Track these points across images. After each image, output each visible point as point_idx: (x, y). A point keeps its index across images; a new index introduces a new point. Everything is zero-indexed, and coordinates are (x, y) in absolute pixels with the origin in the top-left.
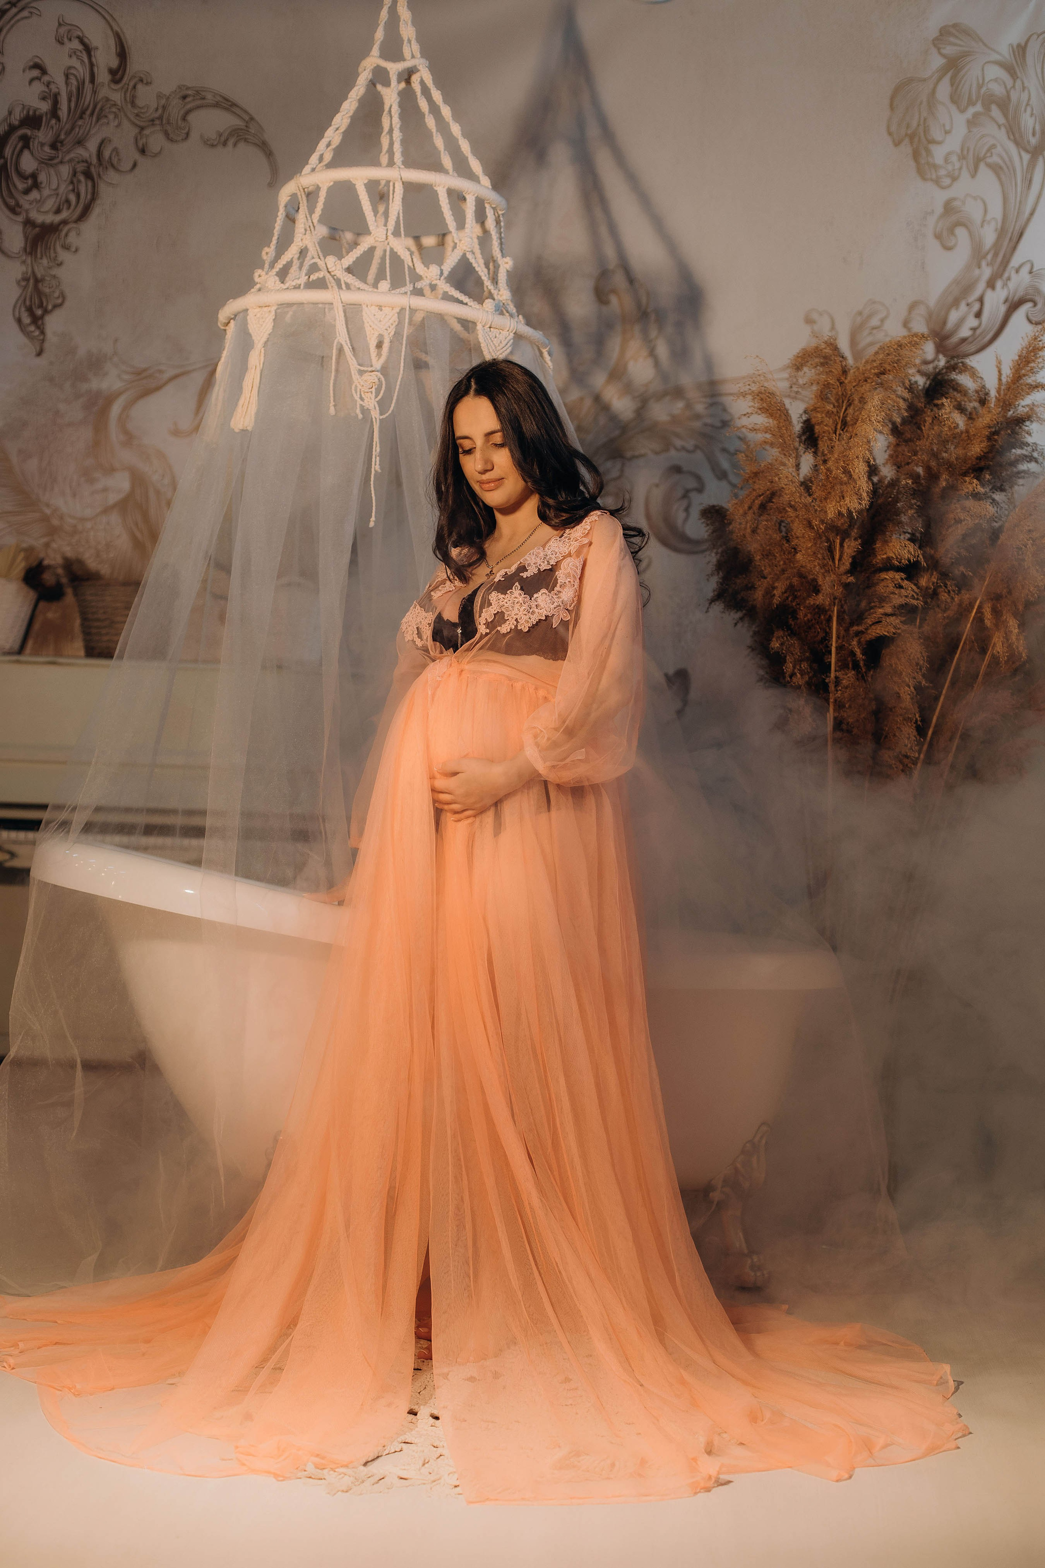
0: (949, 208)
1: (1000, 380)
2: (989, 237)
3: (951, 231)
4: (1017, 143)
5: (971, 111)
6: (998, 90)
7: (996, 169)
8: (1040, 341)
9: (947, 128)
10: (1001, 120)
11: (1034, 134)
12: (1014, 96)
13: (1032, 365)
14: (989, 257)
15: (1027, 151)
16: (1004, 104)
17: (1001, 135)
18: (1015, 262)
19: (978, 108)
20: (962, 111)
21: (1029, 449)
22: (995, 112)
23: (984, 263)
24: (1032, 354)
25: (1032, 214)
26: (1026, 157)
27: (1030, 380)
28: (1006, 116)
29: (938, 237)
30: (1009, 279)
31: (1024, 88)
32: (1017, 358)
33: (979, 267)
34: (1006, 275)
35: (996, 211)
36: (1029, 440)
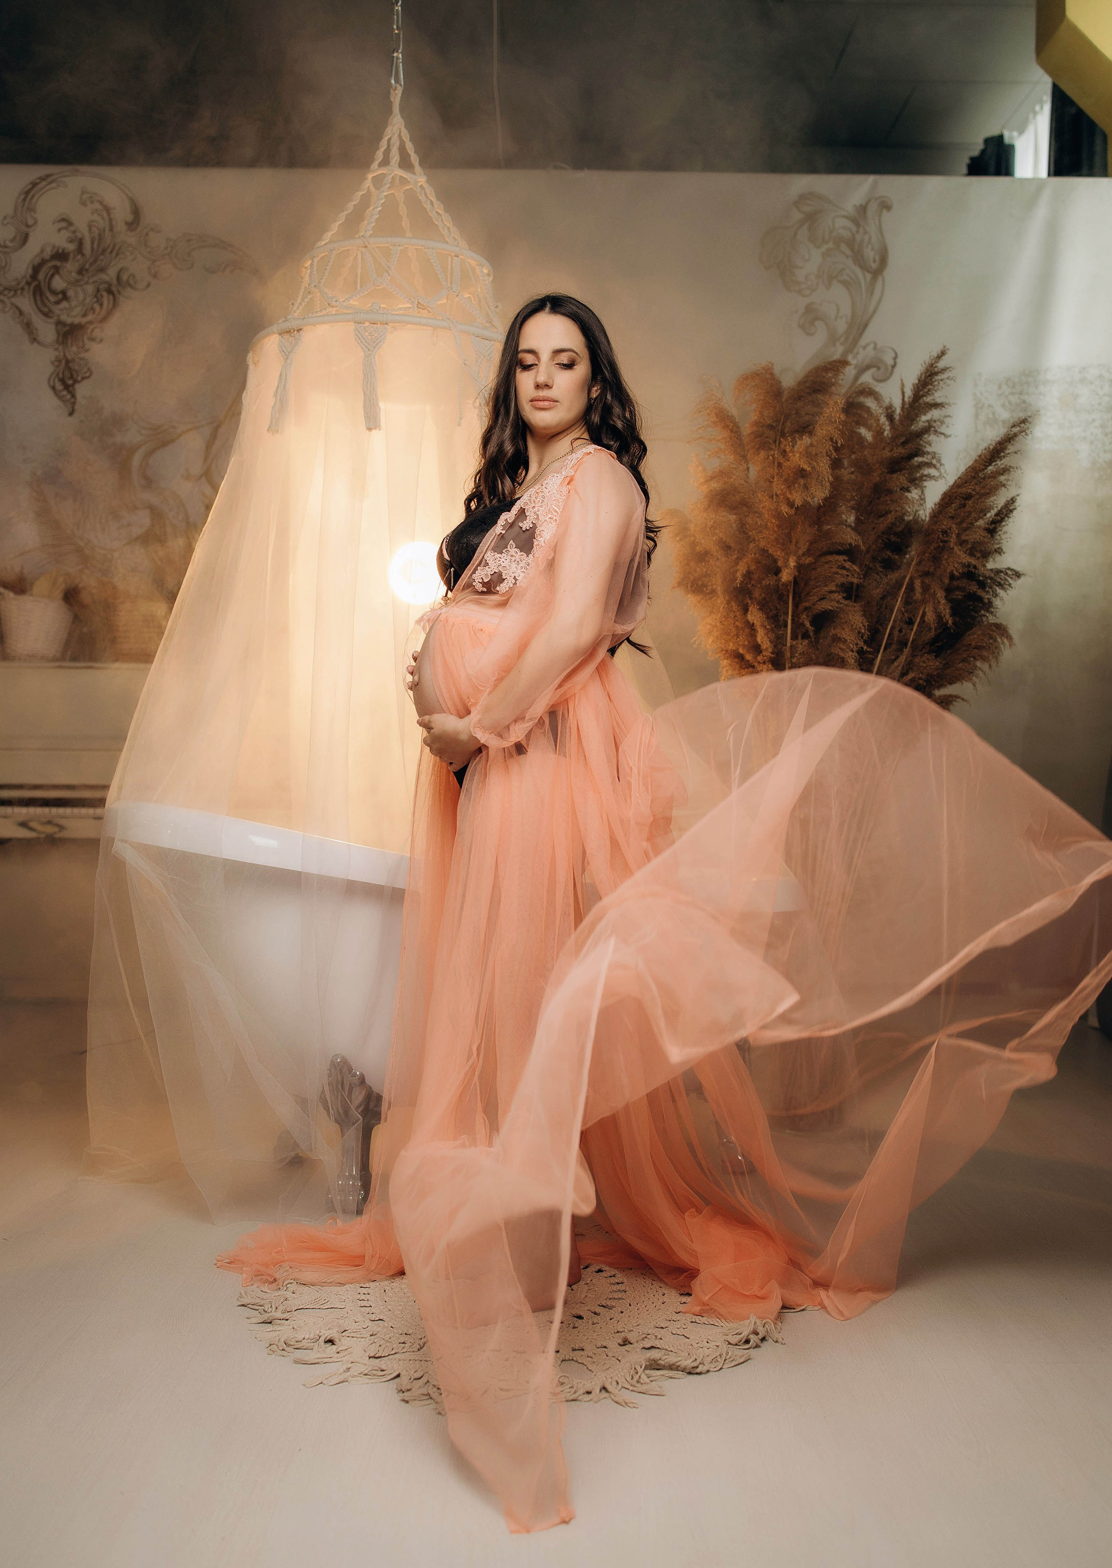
0: (809, 309)
1: (903, 400)
2: (841, 327)
3: (812, 323)
4: (861, 267)
5: (825, 247)
6: (846, 234)
7: (846, 284)
8: (936, 367)
9: (807, 258)
10: (849, 252)
11: (874, 261)
12: (858, 238)
13: (930, 387)
14: (842, 339)
15: (868, 272)
16: (850, 243)
17: (850, 262)
18: (863, 341)
19: (831, 245)
20: (818, 247)
21: (929, 457)
22: (844, 247)
23: (838, 344)
24: (929, 378)
25: (875, 311)
26: (869, 276)
27: (928, 399)
28: (852, 250)
29: (802, 327)
30: (858, 353)
31: (865, 233)
32: (917, 382)
33: (834, 345)
34: (855, 351)
35: (846, 309)
36: (929, 449)
